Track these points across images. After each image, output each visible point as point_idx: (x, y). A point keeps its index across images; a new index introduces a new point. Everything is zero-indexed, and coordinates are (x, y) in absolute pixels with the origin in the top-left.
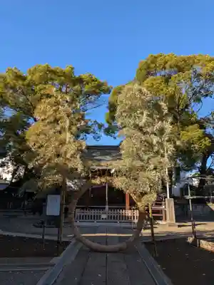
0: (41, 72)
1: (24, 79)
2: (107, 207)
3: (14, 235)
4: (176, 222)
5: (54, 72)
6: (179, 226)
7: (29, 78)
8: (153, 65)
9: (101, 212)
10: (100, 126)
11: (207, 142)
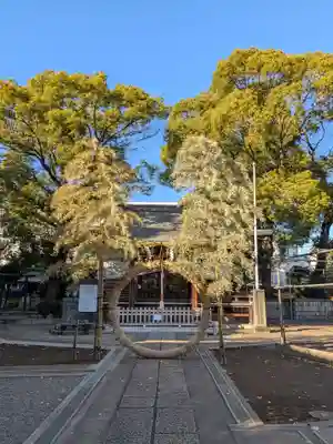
0: (53, 85)
1: (26, 98)
2: (162, 303)
3: (26, 343)
4: (268, 325)
5: (74, 85)
6: (272, 331)
7: (35, 97)
8: (240, 69)
9: (154, 311)
10: (152, 170)
11: (324, 200)
